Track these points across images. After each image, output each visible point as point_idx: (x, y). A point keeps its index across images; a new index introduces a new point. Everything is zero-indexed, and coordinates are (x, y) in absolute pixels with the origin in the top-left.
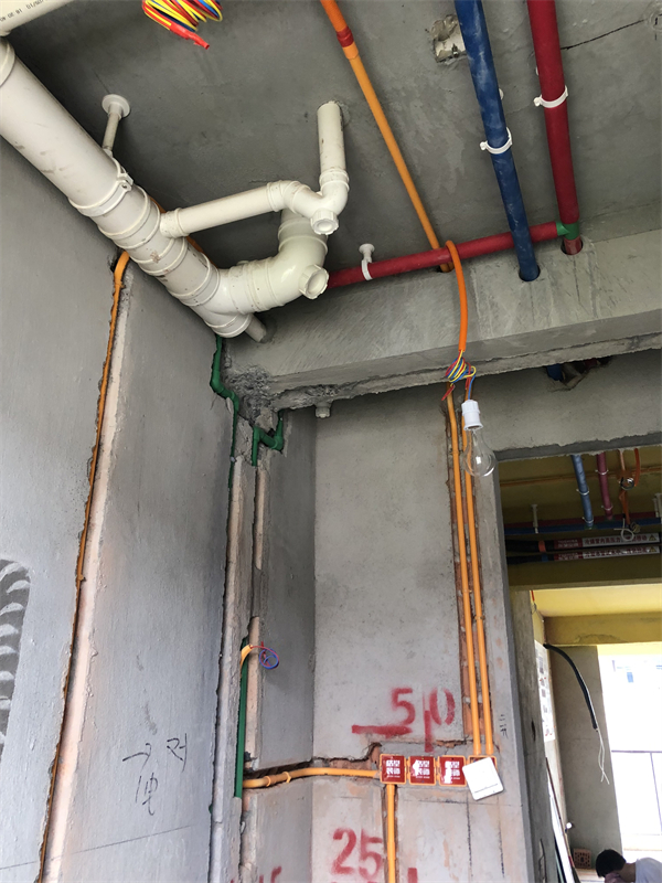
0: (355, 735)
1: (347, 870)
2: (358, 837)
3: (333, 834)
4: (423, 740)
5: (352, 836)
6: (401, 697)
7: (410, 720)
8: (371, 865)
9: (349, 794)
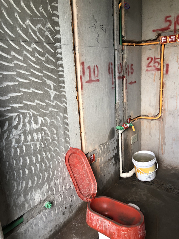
0: (153, 32)
1: (150, 66)
2: (153, 58)
3: (147, 59)
4: (174, 30)
5: (152, 59)
6: (168, 19)
7: (170, 25)
8: (156, 65)
9: (151, 48)
